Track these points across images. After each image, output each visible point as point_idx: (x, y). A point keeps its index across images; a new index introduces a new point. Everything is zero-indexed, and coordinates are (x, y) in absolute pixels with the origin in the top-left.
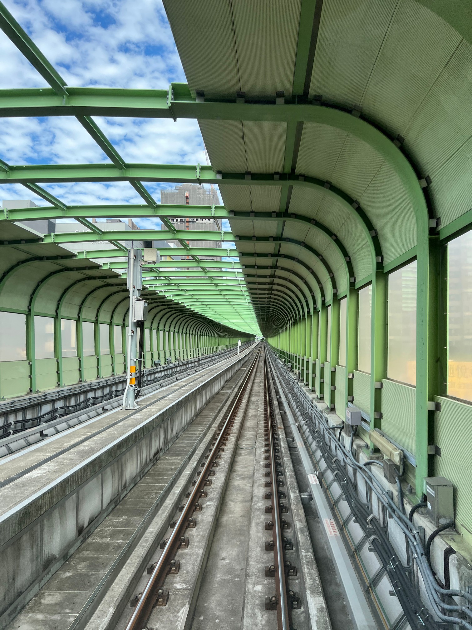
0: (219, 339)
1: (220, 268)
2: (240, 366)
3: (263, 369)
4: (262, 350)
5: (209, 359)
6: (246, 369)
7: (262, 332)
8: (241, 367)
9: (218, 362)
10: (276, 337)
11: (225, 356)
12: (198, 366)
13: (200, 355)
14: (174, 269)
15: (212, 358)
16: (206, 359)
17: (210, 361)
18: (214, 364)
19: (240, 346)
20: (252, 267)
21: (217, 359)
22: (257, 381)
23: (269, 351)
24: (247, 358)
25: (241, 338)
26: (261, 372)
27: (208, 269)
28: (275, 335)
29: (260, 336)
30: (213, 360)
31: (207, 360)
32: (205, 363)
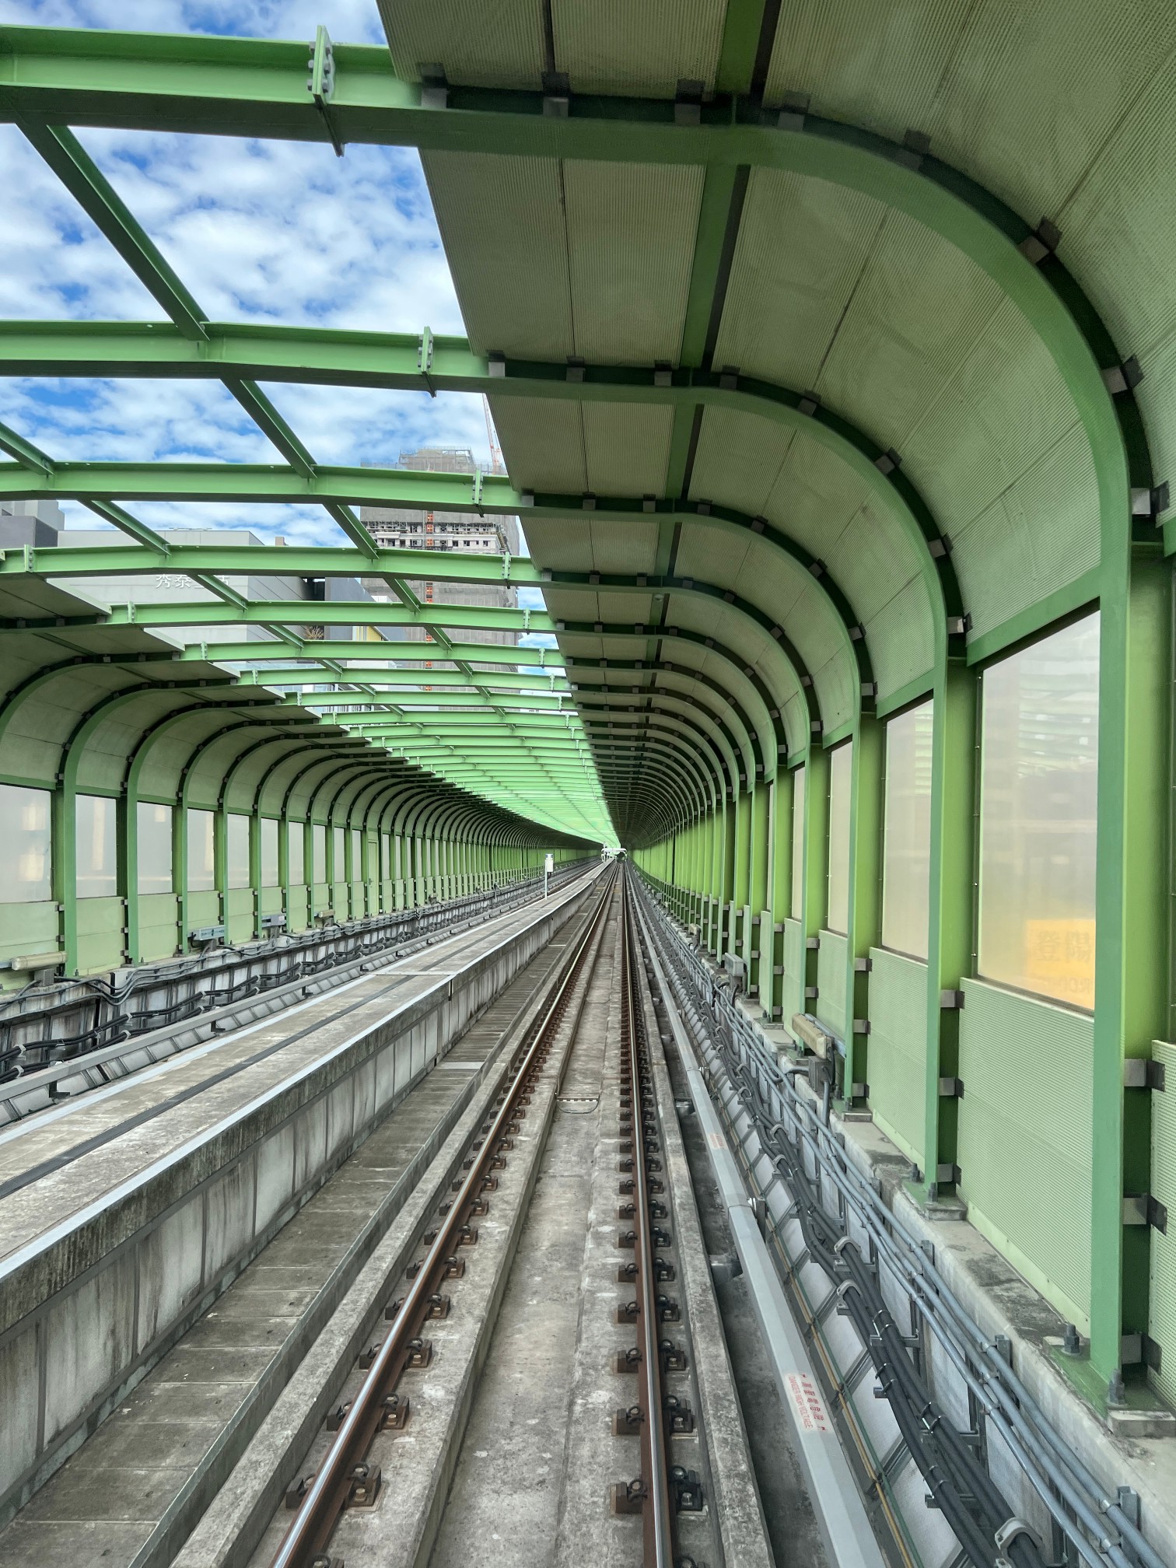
0: (495, 851)
1: (513, 666)
2: (545, 935)
3: (618, 945)
4: (619, 883)
5: (456, 912)
6: (566, 948)
7: (618, 834)
8: (550, 941)
9: (485, 921)
10: (663, 846)
11: (512, 899)
12: (411, 936)
13: (421, 900)
14: (384, 665)
15: (467, 909)
16: (444, 911)
17: (460, 918)
18: (471, 927)
19: (550, 875)
20: (594, 662)
21: (485, 909)
22: (596, 995)
23: (637, 888)
24: (573, 909)
25: (557, 852)
26: (612, 956)
27: (475, 667)
28: (659, 842)
29: (613, 847)
30: (469, 915)
31: (448, 915)
32: (438, 926)
